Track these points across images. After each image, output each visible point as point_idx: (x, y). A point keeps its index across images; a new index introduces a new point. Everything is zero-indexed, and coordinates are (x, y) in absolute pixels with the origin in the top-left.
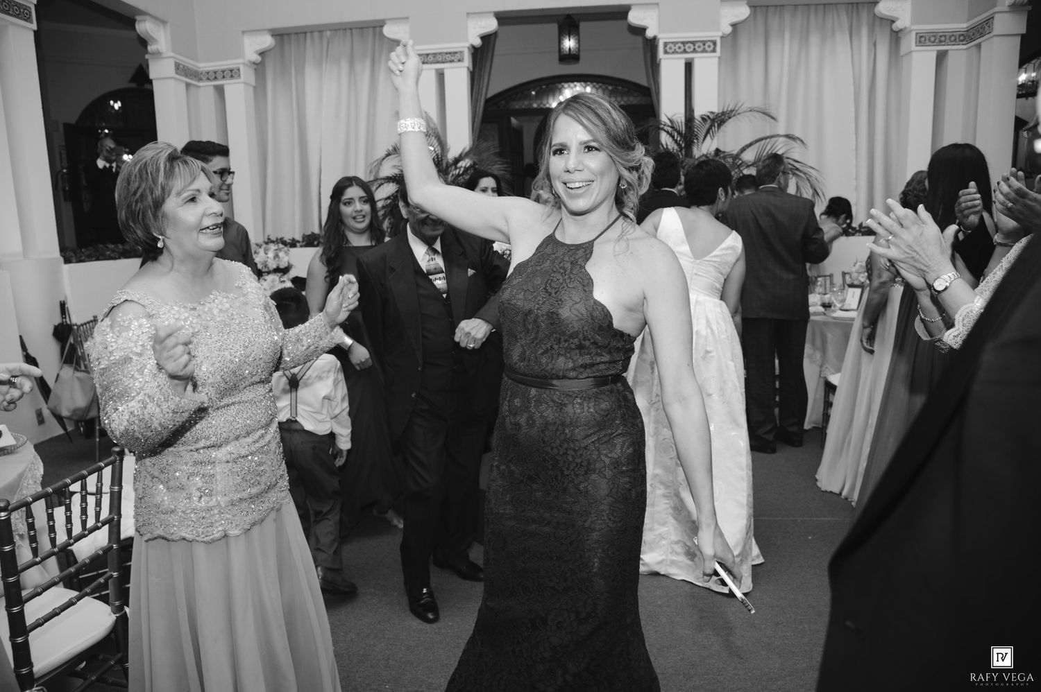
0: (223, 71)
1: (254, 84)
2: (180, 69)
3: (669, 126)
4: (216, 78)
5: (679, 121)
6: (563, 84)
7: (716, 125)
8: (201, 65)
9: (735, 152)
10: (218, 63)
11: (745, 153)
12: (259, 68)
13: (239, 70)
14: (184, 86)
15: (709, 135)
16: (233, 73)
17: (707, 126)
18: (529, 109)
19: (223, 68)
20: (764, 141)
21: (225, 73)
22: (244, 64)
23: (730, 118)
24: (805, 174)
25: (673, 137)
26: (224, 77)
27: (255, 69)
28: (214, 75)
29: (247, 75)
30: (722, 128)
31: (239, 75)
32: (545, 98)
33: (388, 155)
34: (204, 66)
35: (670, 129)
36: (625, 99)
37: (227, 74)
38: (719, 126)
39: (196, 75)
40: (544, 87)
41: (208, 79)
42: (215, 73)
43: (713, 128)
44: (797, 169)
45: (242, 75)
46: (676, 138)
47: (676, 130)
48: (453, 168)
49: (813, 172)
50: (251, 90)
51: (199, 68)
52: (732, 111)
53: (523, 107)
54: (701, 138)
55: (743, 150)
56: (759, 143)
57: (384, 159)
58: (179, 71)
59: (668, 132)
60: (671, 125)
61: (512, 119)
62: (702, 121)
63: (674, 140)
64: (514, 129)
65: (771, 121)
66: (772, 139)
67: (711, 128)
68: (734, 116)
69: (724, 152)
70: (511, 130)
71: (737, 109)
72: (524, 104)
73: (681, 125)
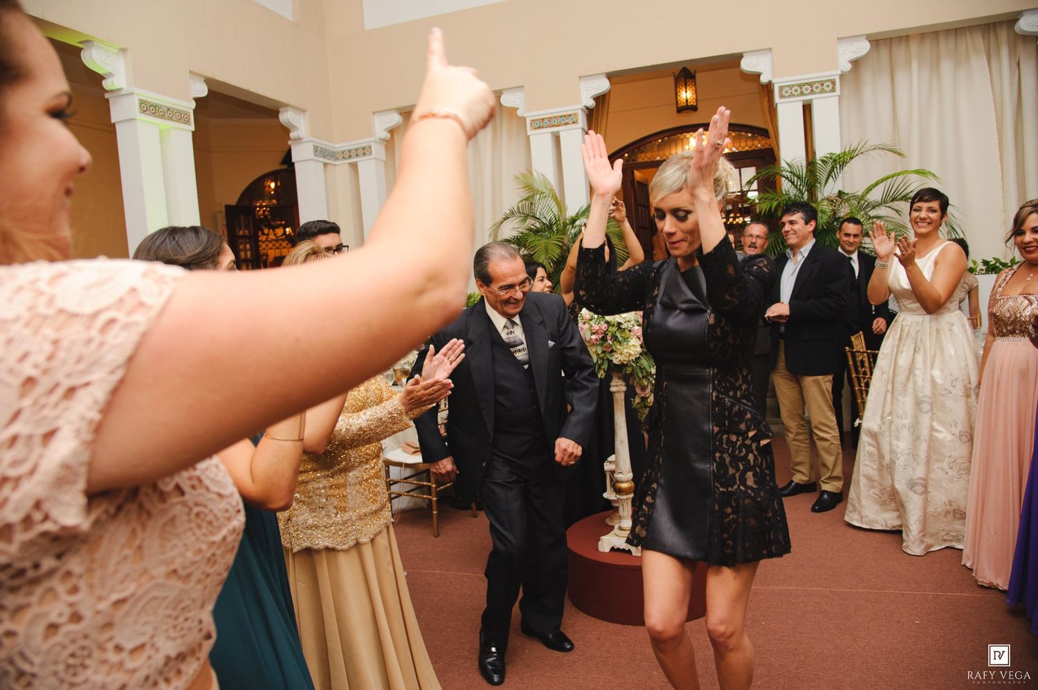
0: (357, 150)
1: (384, 158)
2: (319, 151)
3: (787, 171)
4: (350, 156)
5: (799, 165)
6: (685, 134)
7: (838, 166)
8: (337, 146)
9: (860, 193)
10: (358, 142)
11: (871, 193)
12: (389, 143)
13: (370, 147)
14: (322, 165)
15: (831, 177)
16: (365, 151)
17: (829, 167)
18: (652, 161)
19: (356, 147)
20: (890, 180)
21: (358, 151)
22: (375, 141)
23: (851, 158)
25: (793, 183)
26: (357, 155)
27: (386, 146)
28: (348, 154)
29: (378, 151)
30: (845, 168)
31: (371, 152)
32: (668, 149)
33: (506, 218)
34: (339, 146)
35: (789, 174)
36: (750, 143)
37: (363, 152)
38: (842, 166)
39: (333, 155)
40: (666, 138)
41: (344, 158)
42: (350, 151)
43: (835, 170)
45: (373, 152)
46: (795, 183)
47: (794, 175)
48: (571, 227)
50: (382, 164)
51: (335, 148)
52: (854, 151)
53: (646, 160)
54: (823, 182)
55: (869, 190)
56: (884, 183)
57: (502, 223)
58: (317, 154)
59: (787, 178)
60: (789, 170)
61: (635, 172)
62: (822, 164)
63: (794, 185)
64: (638, 182)
65: (899, 157)
66: (899, 176)
67: (833, 170)
68: (857, 155)
69: (848, 194)
70: (636, 184)
71: (859, 148)
72: (646, 157)
73: (800, 168)
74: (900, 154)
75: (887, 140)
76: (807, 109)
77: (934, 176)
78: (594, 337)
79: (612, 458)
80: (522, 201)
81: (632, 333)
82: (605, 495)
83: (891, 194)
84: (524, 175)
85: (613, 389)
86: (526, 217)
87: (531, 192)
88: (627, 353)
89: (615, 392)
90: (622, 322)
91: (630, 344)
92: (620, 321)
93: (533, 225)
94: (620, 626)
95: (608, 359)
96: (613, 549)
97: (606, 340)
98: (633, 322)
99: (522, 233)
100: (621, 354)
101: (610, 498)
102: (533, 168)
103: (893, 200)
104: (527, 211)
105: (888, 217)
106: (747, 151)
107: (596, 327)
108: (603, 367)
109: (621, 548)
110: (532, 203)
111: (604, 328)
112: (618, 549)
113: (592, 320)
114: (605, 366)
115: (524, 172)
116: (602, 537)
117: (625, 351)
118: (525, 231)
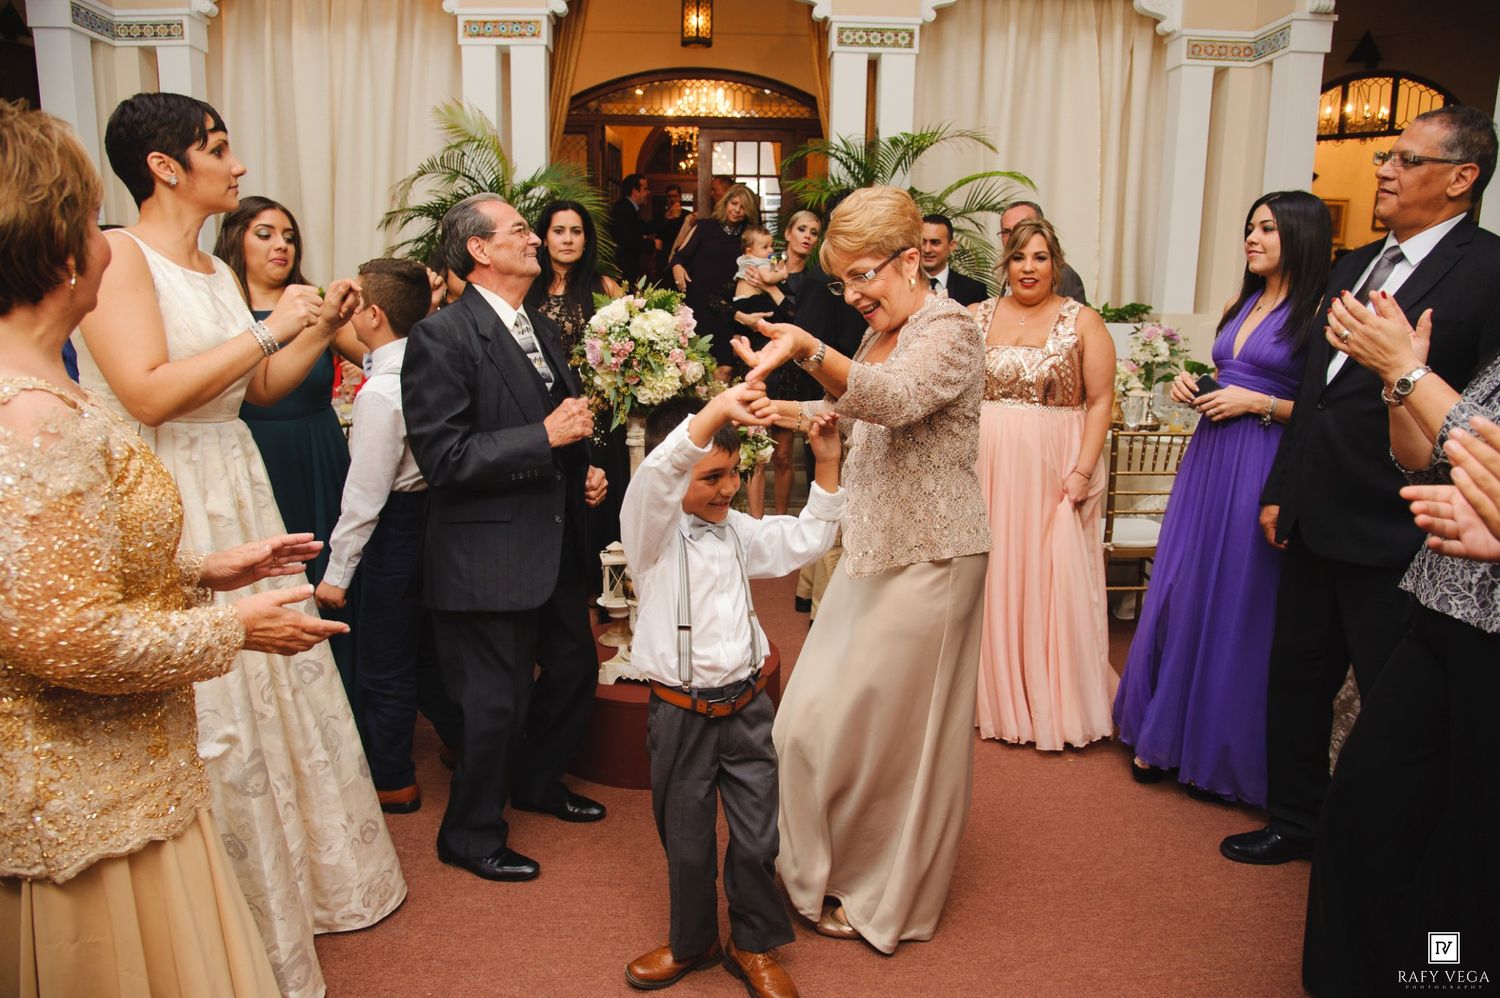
0: (154, 26)
1: (204, 48)
2: (81, 15)
3: (843, 151)
4: (142, 35)
5: (858, 145)
6: (684, 81)
7: (911, 152)
8: (117, 12)
9: (937, 195)
10: (144, 12)
11: (951, 195)
12: (213, 23)
13: (180, 25)
14: (88, 42)
15: (900, 168)
16: (171, 30)
17: (898, 154)
18: (634, 115)
19: (153, 19)
20: (977, 180)
21: (158, 28)
22: (189, 16)
23: (930, 144)
25: (849, 168)
26: (155, 35)
27: (207, 26)
28: (139, 31)
29: (196, 34)
30: (920, 158)
31: (182, 34)
32: (658, 99)
33: (422, 173)
34: (121, 14)
35: (844, 156)
36: (776, 108)
37: (167, 31)
38: (916, 155)
39: (109, 28)
40: (655, 83)
41: (130, 36)
42: (141, 26)
43: (907, 157)
45: (186, 34)
46: (852, 169)
47: (853, 158)
48: (521, 197)
50: (202, 59)
51: (113, 16)
52: (934, 134)
53: (625, 112)
54: (888, 171)
55: (948, 192)
56: (970, 184)
57: (415, 179)
58: (78, 19)
59: (841, 160)
60: (844, 149)
61: (607, 129)
62: (890, 146)
63: (851, 172)
64: (610, 144)
65: (989, 149)
66: (991, 178)
67: (905, 158)
68: (937, 141)
69: (922, 193)
70: (607, 145)
71: (940, 131)
72: (624, 107)
73: (859, 150)
74: (992, 148)
75: (968, 125)
76: (873, 65)
77: (1031, 183)
78: (614, 360)
79: (614, 546)
80: (449, 148)
81: (670, 359)
82: (600, 601)
83: (978, 201)
84: (448, 109)
85: (629, 442)
86: (455, 175)
87: (463, 138)
88: (661, 387)
89: (633, 447)
90: (656, 339)
91: (667, 375)
92: (652, 338)
93: (461, 188)
94: (630, 792)
95: (631, 394)
96: (619, 680)
97: (631, 367)
98: (671, 342)
99: (443, 200)
100: (652, 389)
101: (608, 606)
102: (465, 99)
103: (981, 208)
104: (455, 165)
105: (970, 231)
106: (770, 118)
107: (617, 346)
108: (624, 408)
109: (633, 678)
110: (464, 154)
111: (628, 348)
112: (628, 679)
113: (609, 334)
114: (627, 406)
115: (448, 101)
116: (604, 663)
117: (659, 384)
118: (449, 198)
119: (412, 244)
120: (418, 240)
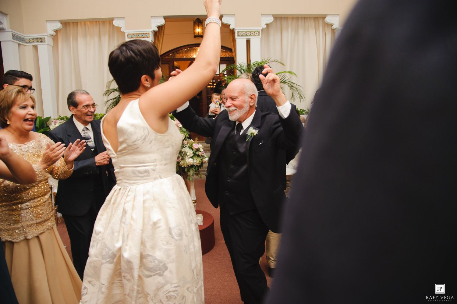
0: (37, 39)
1: (53, 45)
4: (33, 42)
5: (244, 65)
8: (26, 35)
10: (34, 35)
12: (55, 37)
13: (44, 38)
14: (17, 44)
16: (42, 40)
18: (182, 58)
19: (37, 37)
22: (47, 36)
24: (296, 89)
26: (37, 42)
27: (53, 38)
28: (32, 41)
29: (49, 41)
31: (45, 41)
36: (224, 54)
37: (40, 40)
39: (23, 40)
40: (189, 48)
41: (30, 42)
42: (33, 39)
44: (293, 86)
45: (46, 41)
47: (242, 69)
49: (300, 88)
50: (51, 48)
52: (266, 61)
53: (180, 57)
57: (112, 81)
58: (14, 38)
59: (239, 70)
60: (240, 67)
61: (174, 62)
62: (253, 66)
64: (176, 67)
65: (283, 66)
66: (283, 73)
71: (268, 60)
73: (244, 67)
74: (283, 64)
75: (278, 58)
76: (248, 42)
77: (295, 74)
119: (112, 100)
120: (114, 99)
